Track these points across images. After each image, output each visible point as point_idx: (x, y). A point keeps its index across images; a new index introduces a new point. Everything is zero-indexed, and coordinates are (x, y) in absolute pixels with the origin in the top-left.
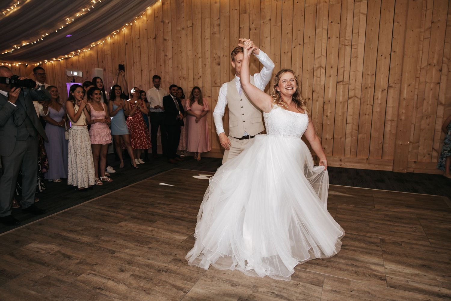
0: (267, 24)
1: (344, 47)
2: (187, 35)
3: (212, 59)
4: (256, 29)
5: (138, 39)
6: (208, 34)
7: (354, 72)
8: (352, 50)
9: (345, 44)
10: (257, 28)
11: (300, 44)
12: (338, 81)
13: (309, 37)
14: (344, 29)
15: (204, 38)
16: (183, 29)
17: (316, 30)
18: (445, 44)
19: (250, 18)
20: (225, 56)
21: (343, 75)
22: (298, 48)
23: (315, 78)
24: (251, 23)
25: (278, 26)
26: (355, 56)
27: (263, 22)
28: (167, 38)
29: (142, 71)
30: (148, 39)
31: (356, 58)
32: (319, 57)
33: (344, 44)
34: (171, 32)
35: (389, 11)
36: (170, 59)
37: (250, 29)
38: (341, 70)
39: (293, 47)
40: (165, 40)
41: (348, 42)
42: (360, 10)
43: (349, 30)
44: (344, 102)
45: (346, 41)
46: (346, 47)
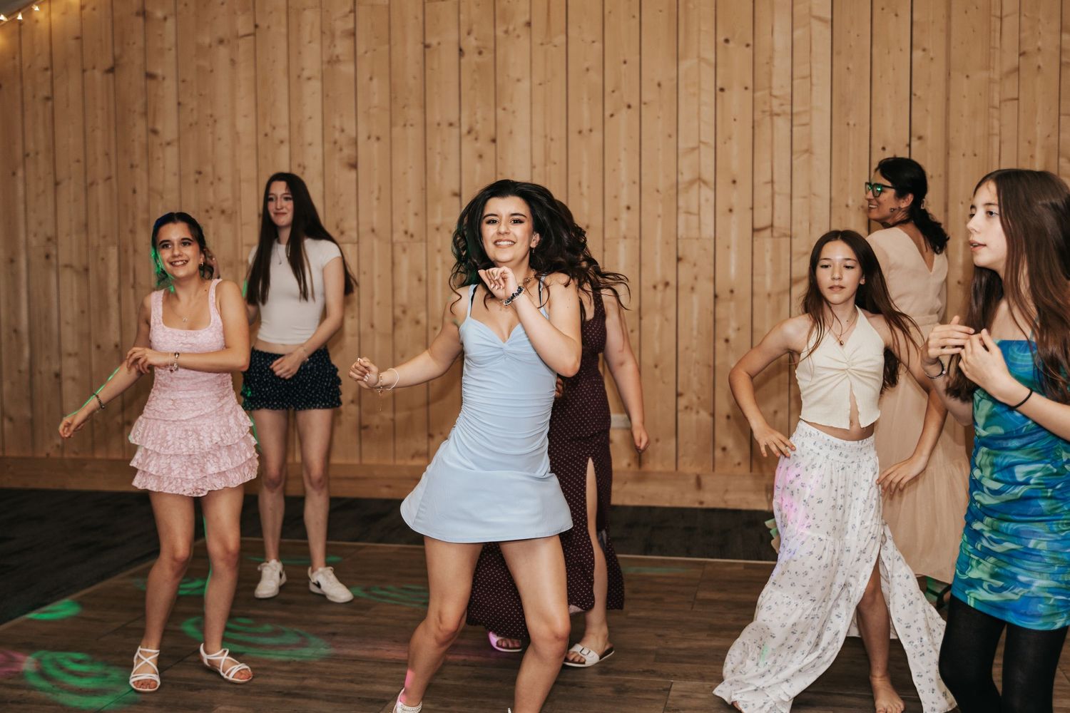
0: (518, 36)
1: (768, 118)
2: (233, 62)
3: (327, 146)
4: (480, 53)
5: (46, 69)
6: (311, 61)
7: (805, 197)
8: (794, 129)
9: (771, 111)
10: (484, 50)
11: (629, 107)
12: (757, 225)
13: (659, 85)
14: (767, 63)
15: (299, 77)
16: (221, 42)
17: (680, 63)
18: (1062, 117)
19: (462, 17)
20: (373, 139)
21: (769, 208)
22: (624, 115)
23: (682, 217)
24: (466, 34)
25: (555, 46)
26: (805, 147)
27: (506, 32)
28: (159, 72)
29: (57, 184)
30: (84, 71)
31: (806, 156)
32: (693, 149)
33: (767, 108)
34: (173, 52)
35: (896, 15)
36: (169, 144)
37: (461, 50)
38: (764, 193)
39: (607, 114)
40: (150, 76)
41: (782, 105)
42: (810, 9)
43: (781, 65)
44: (779, 294)
45: (775, 102)
46: (775, 118)
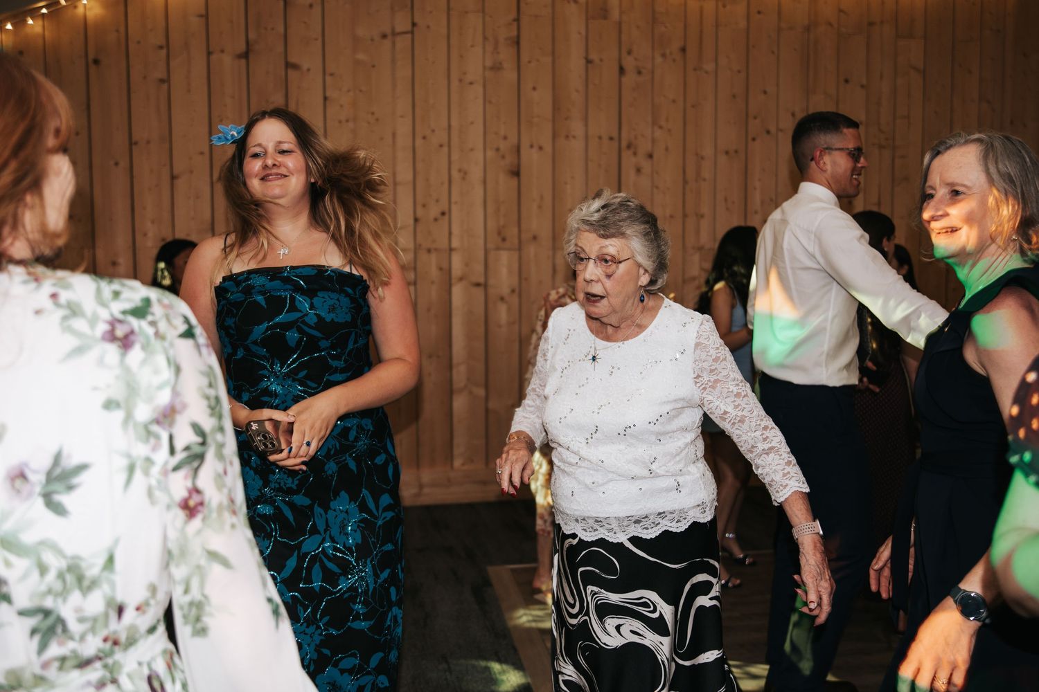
0: (674, 61)
1: (876, 151)
3: (488, 152)
8: (896, 160)
9: (880, 144)
10: (642, 70)
11: (768, 132)
13: (793, 115)
14: (877, 103)
15: (460, 80)
16: (384, 36)
19: (622, 36)
20: (536, 148)
24: (626, 54)
25: (706, 72)
28: (303, 62)
30: (209, 53)
34: (320, 42)
37: (621, 68)
39: (750, 137)
42: (909, 61)
